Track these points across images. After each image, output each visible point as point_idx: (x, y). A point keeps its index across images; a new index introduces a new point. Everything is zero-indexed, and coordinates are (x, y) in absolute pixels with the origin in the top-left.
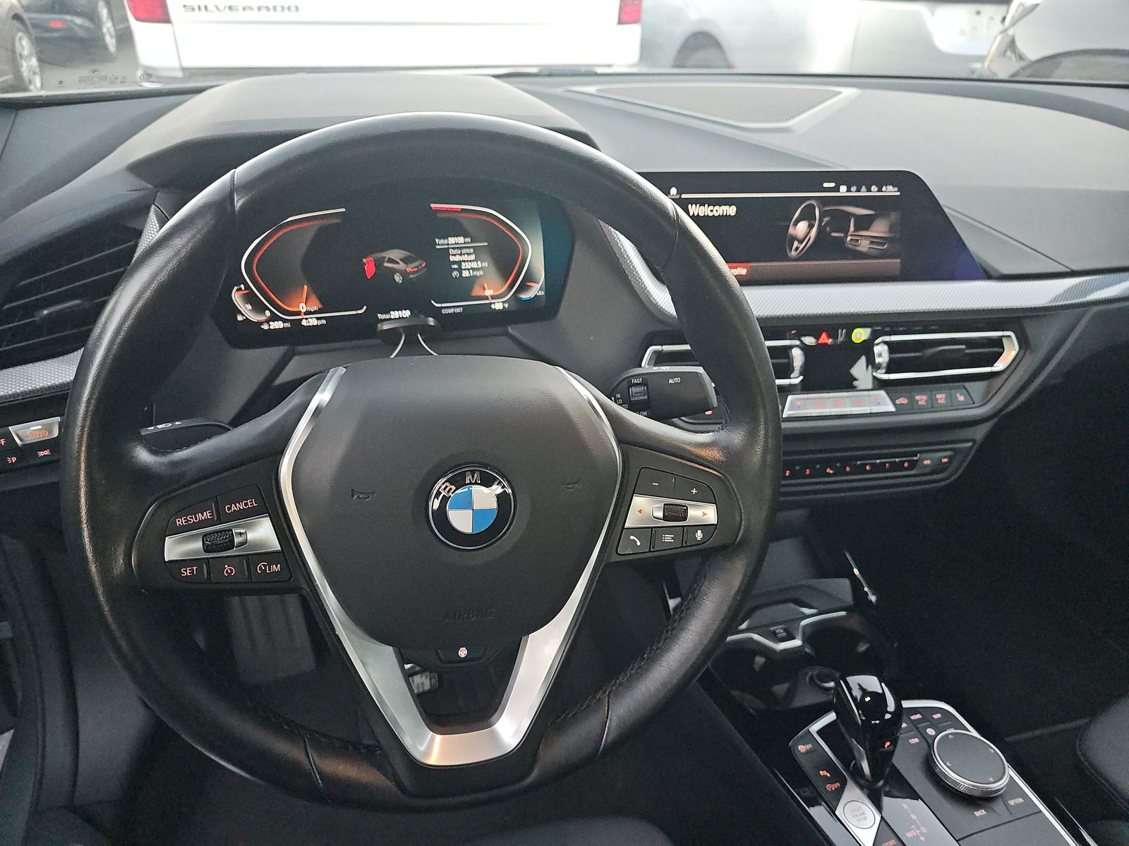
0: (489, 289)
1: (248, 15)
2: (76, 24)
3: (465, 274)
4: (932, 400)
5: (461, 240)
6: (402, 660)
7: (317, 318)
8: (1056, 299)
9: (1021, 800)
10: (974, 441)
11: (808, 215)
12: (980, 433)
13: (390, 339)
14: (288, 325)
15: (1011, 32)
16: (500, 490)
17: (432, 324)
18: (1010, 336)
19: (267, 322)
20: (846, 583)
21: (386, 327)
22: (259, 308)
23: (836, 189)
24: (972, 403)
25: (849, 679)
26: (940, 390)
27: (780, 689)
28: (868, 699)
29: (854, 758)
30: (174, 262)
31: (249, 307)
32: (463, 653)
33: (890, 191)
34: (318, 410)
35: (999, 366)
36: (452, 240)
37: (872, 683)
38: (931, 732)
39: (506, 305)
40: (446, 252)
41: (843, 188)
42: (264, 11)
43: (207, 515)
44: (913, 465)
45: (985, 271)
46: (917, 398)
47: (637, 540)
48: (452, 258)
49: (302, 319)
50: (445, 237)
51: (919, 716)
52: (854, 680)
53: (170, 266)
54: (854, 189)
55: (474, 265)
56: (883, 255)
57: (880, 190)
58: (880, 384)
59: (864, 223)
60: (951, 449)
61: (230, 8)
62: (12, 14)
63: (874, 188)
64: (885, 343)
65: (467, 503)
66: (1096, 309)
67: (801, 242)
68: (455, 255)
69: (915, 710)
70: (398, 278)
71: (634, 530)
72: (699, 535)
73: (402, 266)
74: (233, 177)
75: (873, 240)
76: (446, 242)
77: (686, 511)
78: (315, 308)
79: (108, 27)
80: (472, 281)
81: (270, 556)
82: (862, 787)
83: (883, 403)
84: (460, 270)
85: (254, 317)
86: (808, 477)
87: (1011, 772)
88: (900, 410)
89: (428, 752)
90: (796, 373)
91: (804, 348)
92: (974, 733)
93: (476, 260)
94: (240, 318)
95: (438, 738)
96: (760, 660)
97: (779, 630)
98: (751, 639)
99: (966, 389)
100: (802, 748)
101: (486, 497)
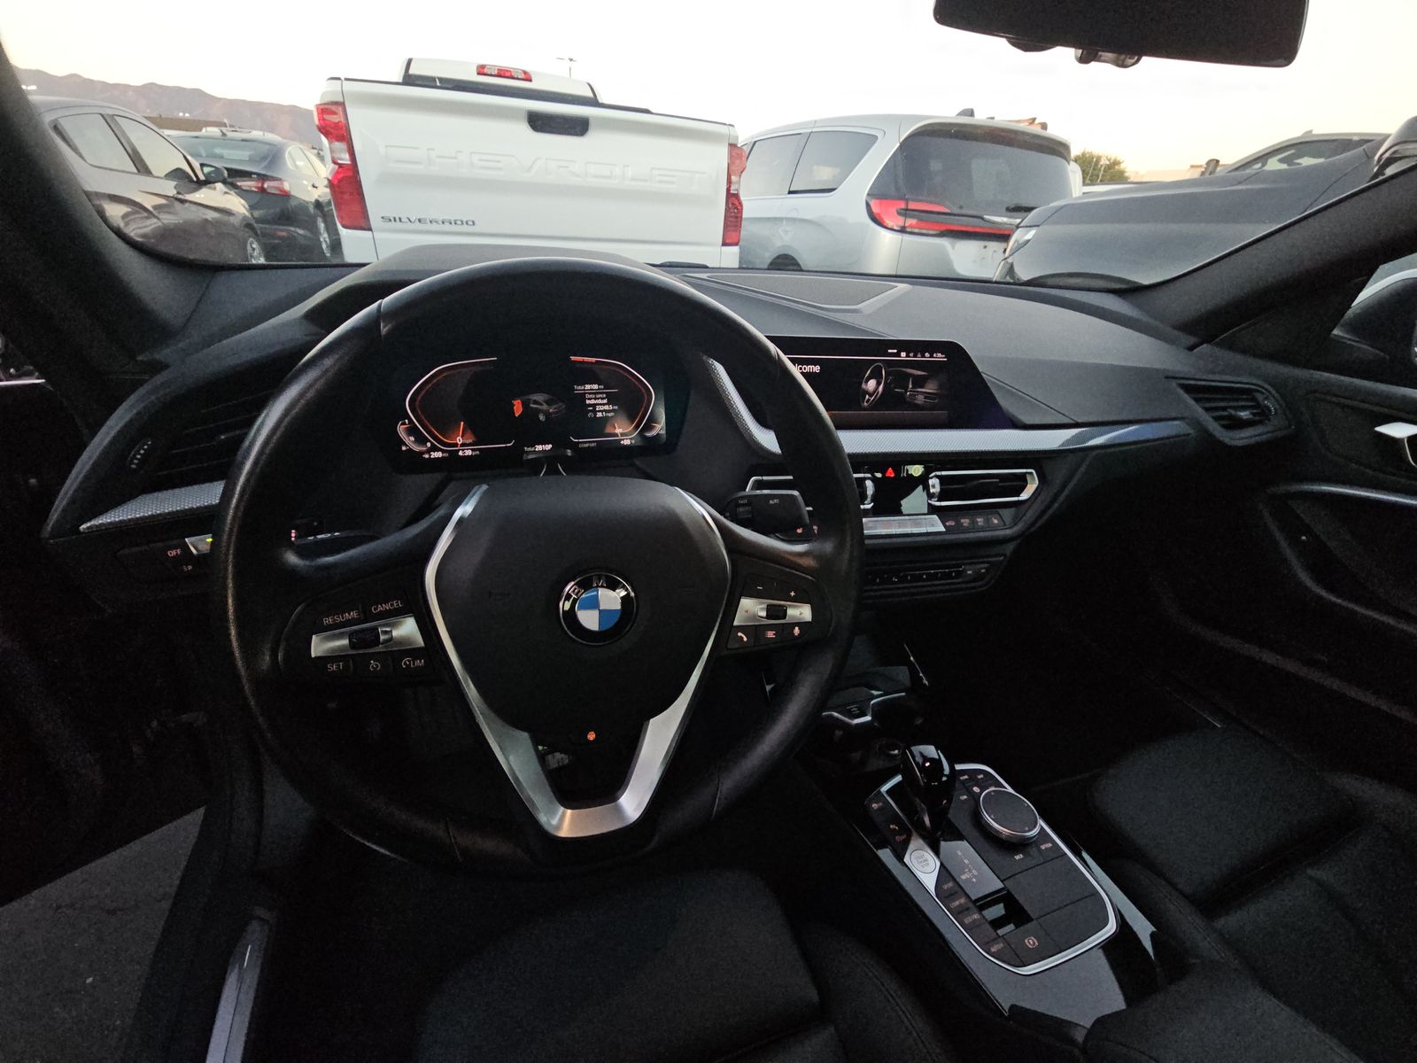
0: (619, 428)
1: (434, 227)
2: (298, 234)
3: (599, 415)
4: (974, 522)
5: (596, 387)
6: (536, 743)
7: (473, 450)
8: (1062, 445)
9: (1050, 845)
10: (1005, 555)
11: (876, 375)
12: (1009, 548)
13: (534, 466)
14: (445, 455)
15: (1010, 260)
16: (623, 593)
17: (569, 454)
18: (1031, 473)
19: (429, 451)
20: (904, 669)
21: (530, 457)
22: (421, 440)
23: (898, 355)
24: (1004, 526)
25: (913, 748)
26: (980, 515)
27: (856, 756)
28: (927, 764)
29: (917, 812)
30: (322, 381)
31: (412, 439)
32: (591, 736)
33: (939, 357)
34: (461, 520)
35: (1024, 496)
36: (588, 387)
37: (931, 751)
38: (976, 789)
39: (633, 442)
40: (582, 397)
41: (903, 354)
42: (447, 224)
43: (354, 614)
44: (959, 574)
45: (1012, 421)
46: (962, 521)
47: (743, 636)
48: (588, 402)
49: (459, 450)
50: (583, 384)
51: (966, 777)
52: (917, 749)
53: (318, 386)
54: (911, 355)
55: (606, 407)
56: (933, 408)
57: (932, 356)
58: (933, 510)
59: (919, 382)
60: (988, 562)
61: (420, 221)
62: (245, 223)
63: (927, 355)
64: (937, 476)
65: (593, 604)
66: (1095, 453)
67: (871, 395)
68: (590, 399)
69: (963, 772)
70: (542, 417)
71: (740, 628)
72: (797, 631)
73: (545, 407)
74: (380, 306)
75: (927, 395)
76: (583, 388)
77: (786, 610)
78: (470, 441)
79: (324, 237)
80: (605, 420)
81: (414, 653)
82: (924, 838)
83: (935, 525)
84: (595, 411)
85: (417, 448)
86: (878, 584)
87: (1041, 822)
88: (949, 530)
89: (559, 827)
90: (869, 499)
91: (874, 480)
92: (1010, 790)
93: (608, 404)
94: (404, 448)
95: (569, 812)
96: (838, 733)
97: (854, 708)
98: (831, 716)
99: (999, 514)
100: (875, 806)
101: (611, 599)
